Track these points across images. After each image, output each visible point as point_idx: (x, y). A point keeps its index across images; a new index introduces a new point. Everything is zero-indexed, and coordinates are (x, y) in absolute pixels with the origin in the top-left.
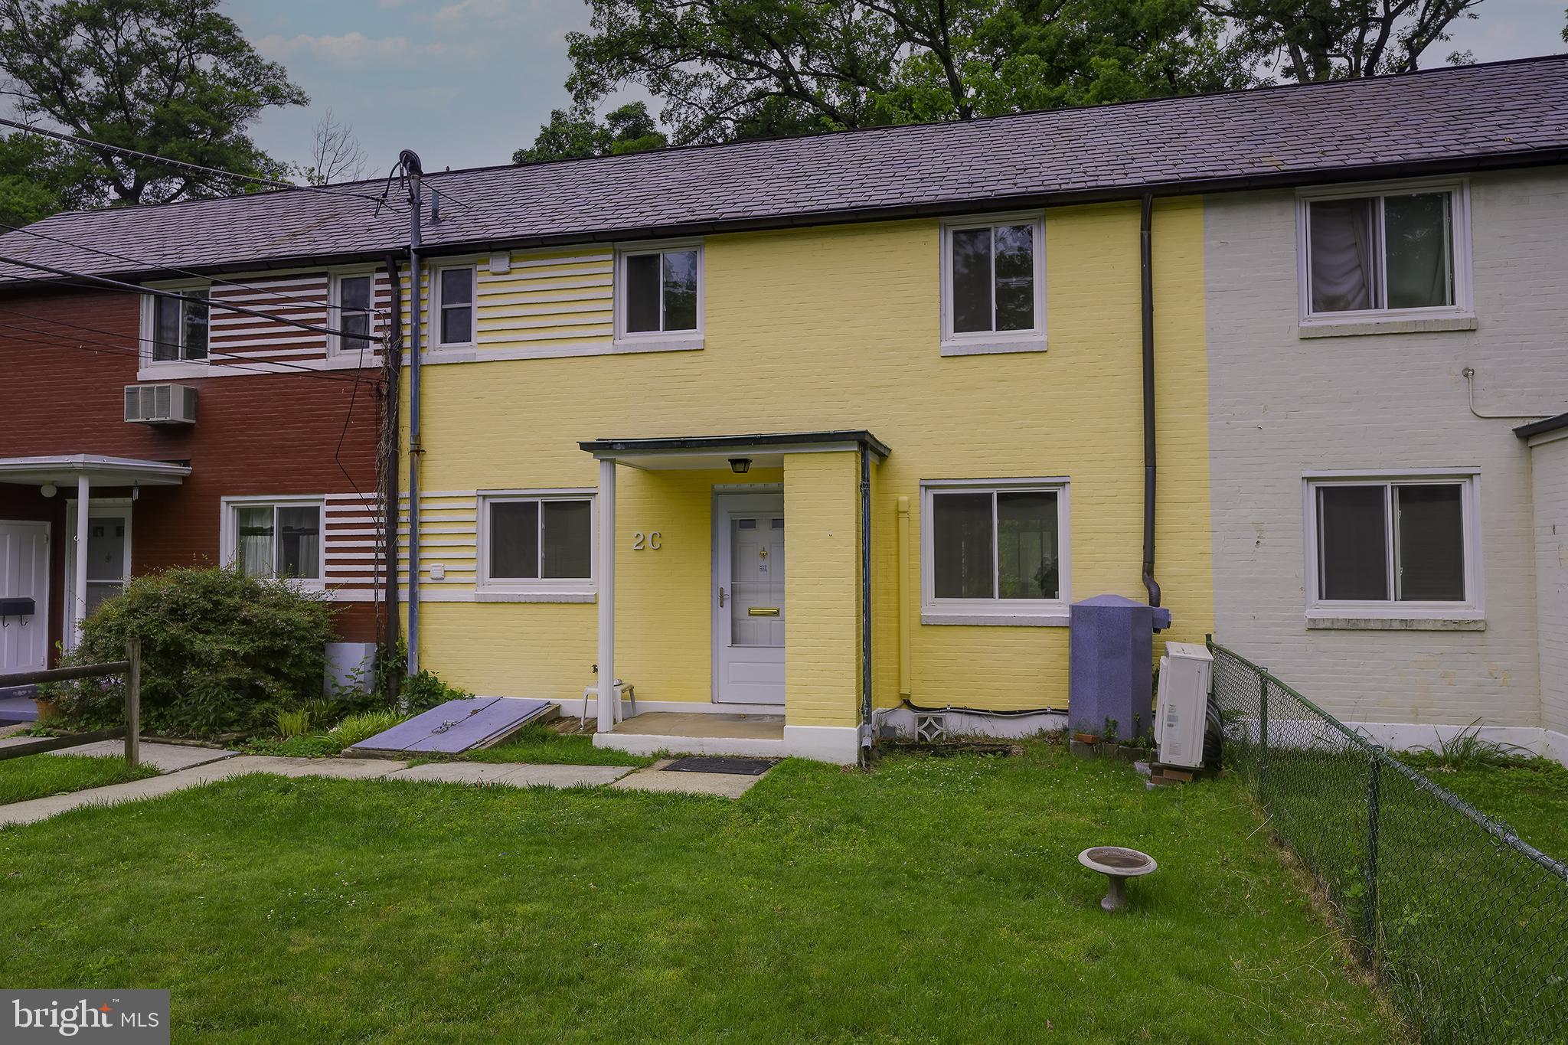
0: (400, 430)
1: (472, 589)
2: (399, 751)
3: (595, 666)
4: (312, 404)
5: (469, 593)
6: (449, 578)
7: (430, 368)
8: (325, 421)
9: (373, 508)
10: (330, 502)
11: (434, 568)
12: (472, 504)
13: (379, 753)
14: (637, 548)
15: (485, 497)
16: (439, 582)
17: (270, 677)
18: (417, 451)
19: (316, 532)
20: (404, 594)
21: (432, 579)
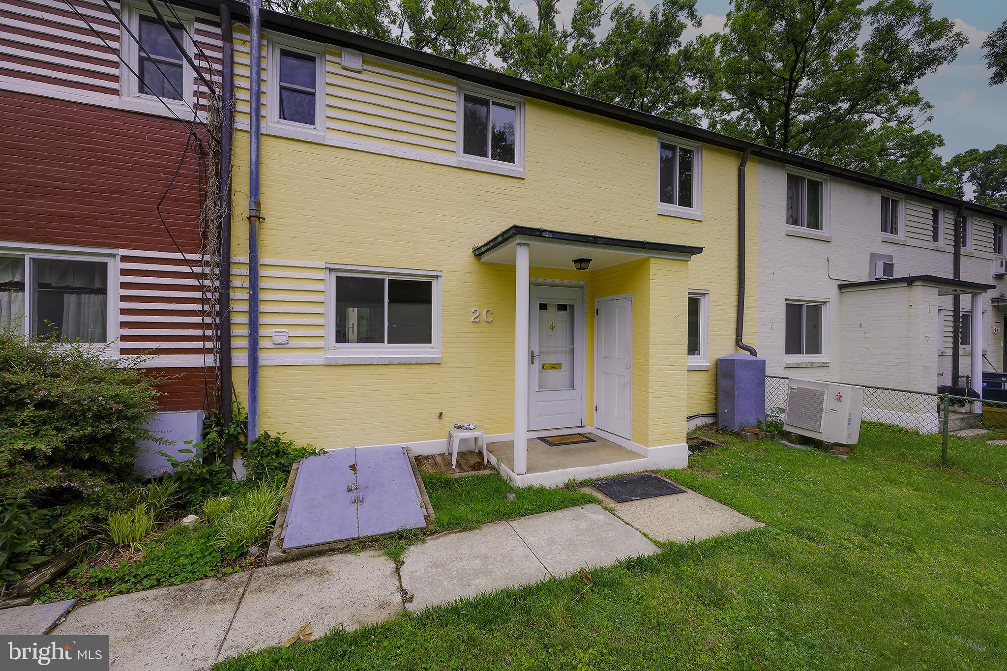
0: (233, 193)
1: (320, 353)
2: (354, 539)
3: (441, 414)
4: (96, 143)
5: (318, 358)
6: (293, 343)
7: (270, 139)
8: (118, 167)
9: (198, 270)
10: (124, 259)
11: (276, 334)
12: (321, 275)
13: (326, 547)
14: (475, 321)
15: (331, 270)
16: (281, 346)
17: (85, 474)
18: (255, 218)
19: (103, 291)
20: (240, 358)
21: (274, 344)
